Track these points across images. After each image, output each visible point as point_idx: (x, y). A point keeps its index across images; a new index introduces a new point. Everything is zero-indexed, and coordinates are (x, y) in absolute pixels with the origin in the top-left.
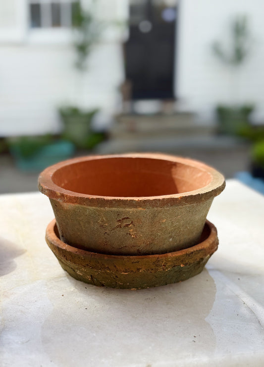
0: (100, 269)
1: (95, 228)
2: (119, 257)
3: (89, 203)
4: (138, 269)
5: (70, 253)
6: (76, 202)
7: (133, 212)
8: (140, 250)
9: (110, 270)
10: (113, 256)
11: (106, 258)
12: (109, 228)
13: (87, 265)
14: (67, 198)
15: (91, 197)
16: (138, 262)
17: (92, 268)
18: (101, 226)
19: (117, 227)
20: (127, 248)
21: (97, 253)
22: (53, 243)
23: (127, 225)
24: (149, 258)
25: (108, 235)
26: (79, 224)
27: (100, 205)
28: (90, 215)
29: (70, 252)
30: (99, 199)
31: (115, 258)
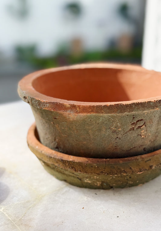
0: (116, 174)
1: (107, 134)
2: (133, 158)
3: (108, 111)
4: (151, 167)
5: (80, 164)
6: (92, 111)
7: (148, 113)
8: (146, 148)
9: (126, 173)
10: (126, 159)
11: (121, 162)
12: (122, 133)
13: (102, 172)
14: (80, 108)
15: (109, 104)
16: (150, 160)
17: (107, 174)
18: (114, 132)
19: (131, 130)
20: (136, 149)
21: (109, 158)
22: (52, 156)
23: (140, 127)
24: (158, 154)
25: (120, 139)
26: (88, 133)
27: (119, 111)
28: (103, 123)
29: (79, 162)
30: (118, 104)
31: (129, 160)
